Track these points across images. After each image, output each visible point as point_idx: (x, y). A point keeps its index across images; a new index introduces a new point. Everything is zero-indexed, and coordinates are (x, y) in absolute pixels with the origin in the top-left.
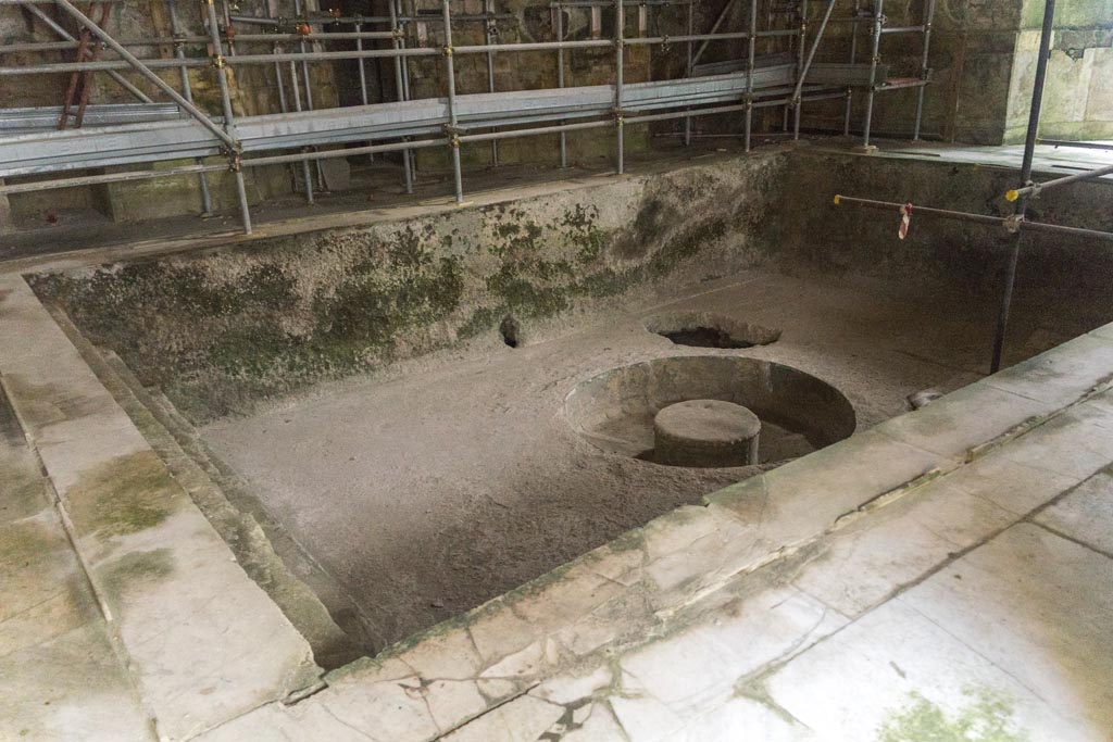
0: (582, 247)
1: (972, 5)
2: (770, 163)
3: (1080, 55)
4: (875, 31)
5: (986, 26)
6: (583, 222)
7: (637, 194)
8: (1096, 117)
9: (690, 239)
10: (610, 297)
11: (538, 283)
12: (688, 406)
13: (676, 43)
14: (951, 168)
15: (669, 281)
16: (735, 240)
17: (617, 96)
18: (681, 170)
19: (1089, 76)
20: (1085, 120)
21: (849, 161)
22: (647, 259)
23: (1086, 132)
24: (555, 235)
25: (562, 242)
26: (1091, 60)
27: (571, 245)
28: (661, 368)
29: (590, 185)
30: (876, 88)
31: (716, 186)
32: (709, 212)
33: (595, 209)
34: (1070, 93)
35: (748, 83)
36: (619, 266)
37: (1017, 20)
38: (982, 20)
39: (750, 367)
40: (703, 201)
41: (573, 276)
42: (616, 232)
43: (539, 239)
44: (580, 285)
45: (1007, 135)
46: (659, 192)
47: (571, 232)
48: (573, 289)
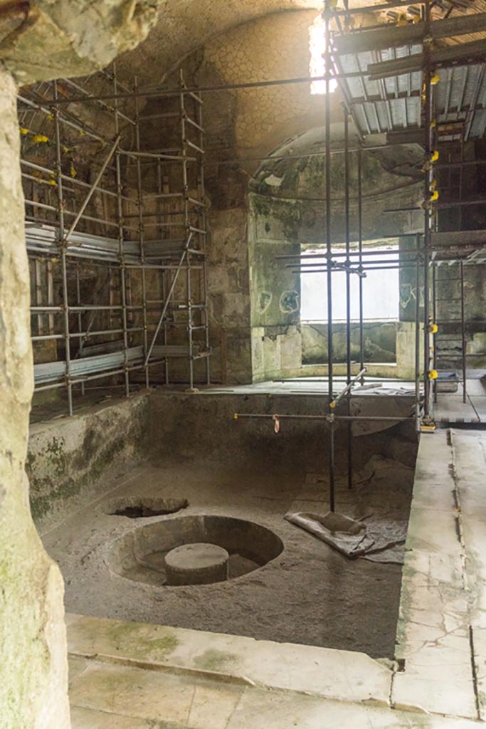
0: (57, 465)
1: (226, 316)
2: (141, 403)
3: (275, 339)
4: (189, 329)
5: (234, 326)
6: (57, 449)
7: (83, 427)
8: (286, 367)
9: (109, 452)
10: (72, 497)
11: (34, 495)
12: (178, 551)
13: (93, 336)
14: (244, 397)
15: (101, 480)
16: (129, 450)
17: (67, 368)
18: (103, 411)
19: (280, 349)
20: (281, 369)
21: (186, 397)
22: (89, 468)
23: (283, 375)
24: (43, 459)
25: (46, 464)
26: (280, 341)
27: (51, 465)
28: (140, 534)
29: (59, 424)
30: (194, 358)
31: (119, 418)
32: (117, 434)
33: (63, 439)
34: (274, 357)
35: (125, 357)
36: (76, 475)
37: (249, 323)
38: (232, 323)
39: (191, 521)
40: (114, 427)
41: (52, 486)
42: (73, 453)
43: (34, 463)
44: (56, 491)
45: (254, 379)
46: (93, 425)
47: (51, 456)
48: (53, 495)
